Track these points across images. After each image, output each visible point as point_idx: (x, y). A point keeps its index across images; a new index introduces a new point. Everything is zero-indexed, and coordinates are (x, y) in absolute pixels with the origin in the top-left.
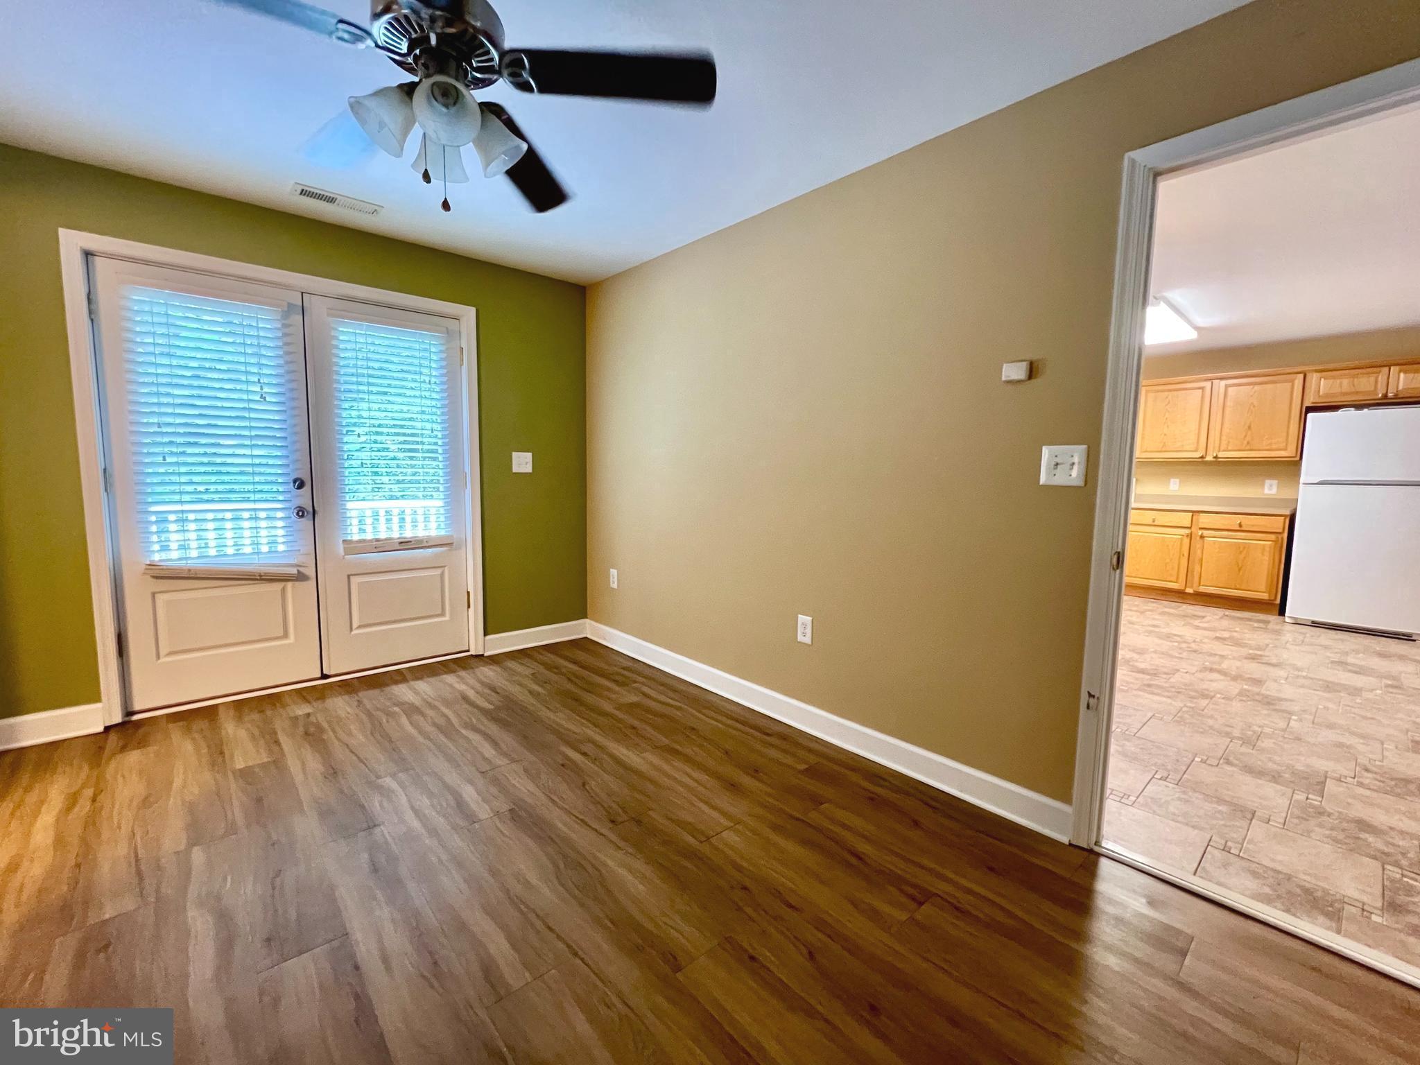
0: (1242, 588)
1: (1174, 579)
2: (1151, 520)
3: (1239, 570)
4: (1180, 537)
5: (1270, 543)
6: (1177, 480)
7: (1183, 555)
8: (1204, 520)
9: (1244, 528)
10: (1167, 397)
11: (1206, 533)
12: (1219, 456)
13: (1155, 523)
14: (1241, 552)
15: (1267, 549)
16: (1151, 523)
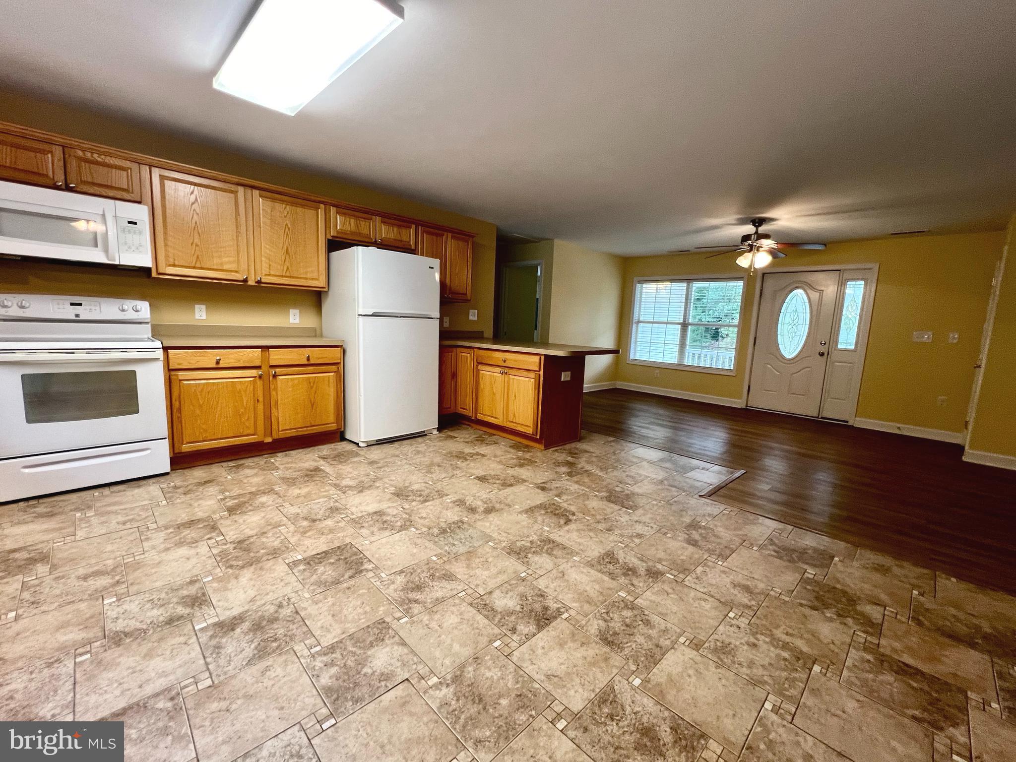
0: (316, 424)
1: (251, 431)
2: (215, 362)
3: (312, 406)
4: (252, 379)
5: (332, 374)
6: (203, 307)
7: (258, 401)
8: (277, 357)
9: (312, 362)
10: (192, 193)
11: (278, 370)
12: (263, 280)
13: (221, 365)
14: (312, 387)
15: (331, 381)
16: (214, 366)
